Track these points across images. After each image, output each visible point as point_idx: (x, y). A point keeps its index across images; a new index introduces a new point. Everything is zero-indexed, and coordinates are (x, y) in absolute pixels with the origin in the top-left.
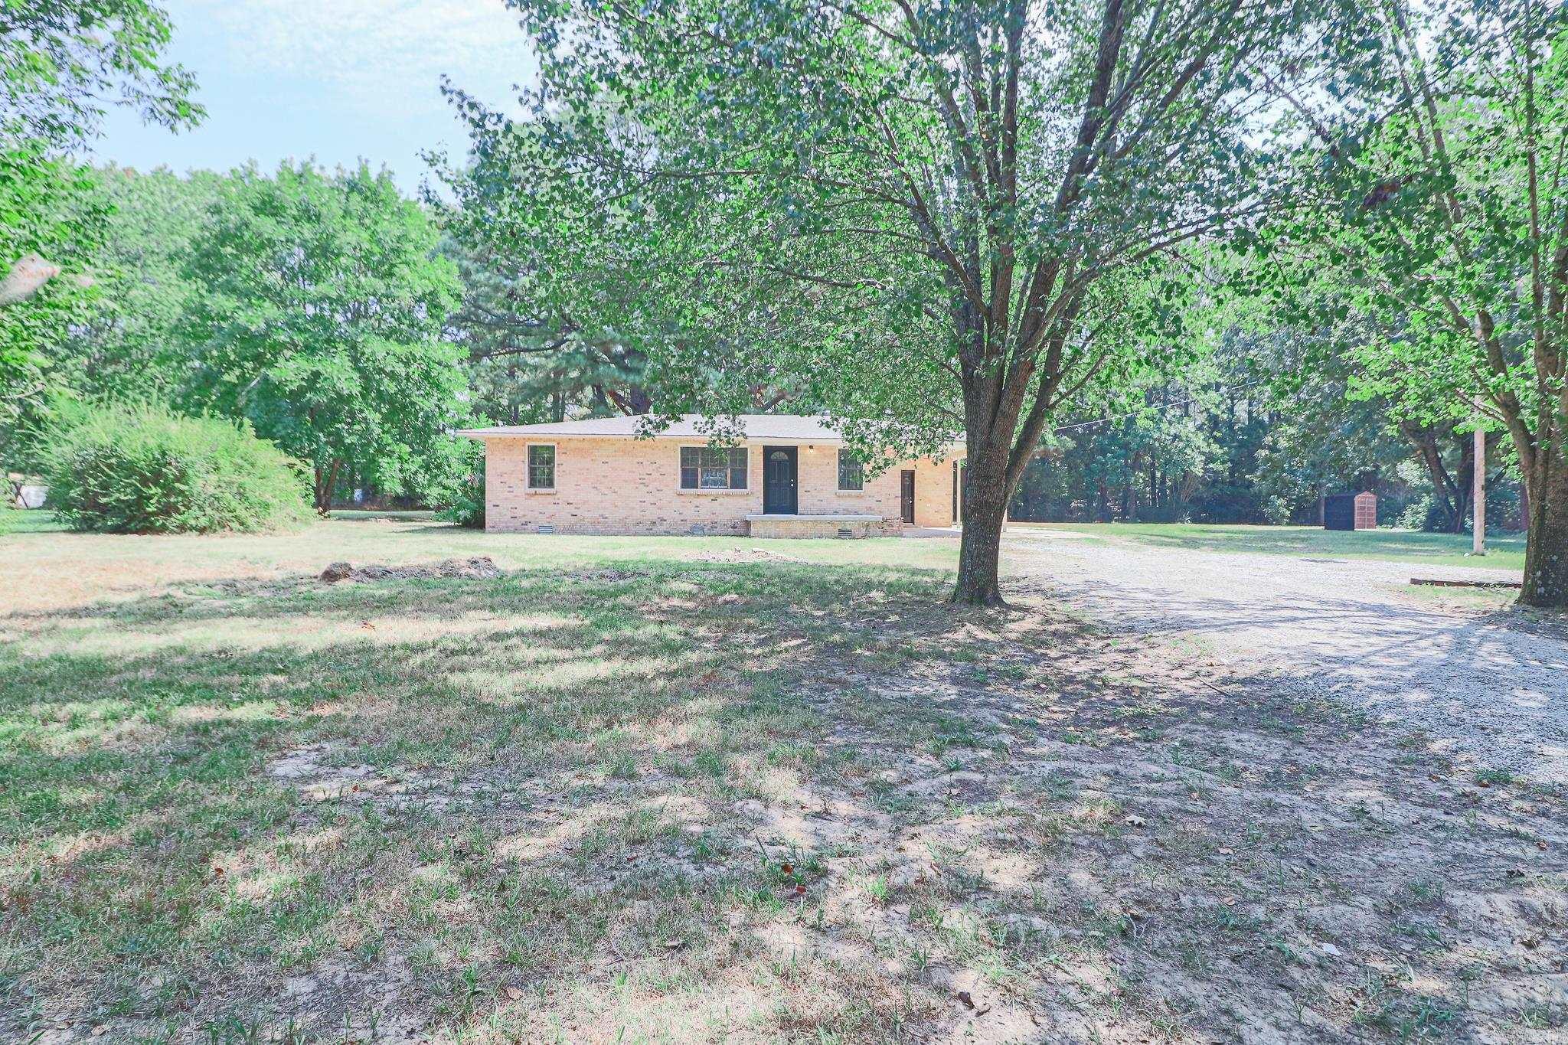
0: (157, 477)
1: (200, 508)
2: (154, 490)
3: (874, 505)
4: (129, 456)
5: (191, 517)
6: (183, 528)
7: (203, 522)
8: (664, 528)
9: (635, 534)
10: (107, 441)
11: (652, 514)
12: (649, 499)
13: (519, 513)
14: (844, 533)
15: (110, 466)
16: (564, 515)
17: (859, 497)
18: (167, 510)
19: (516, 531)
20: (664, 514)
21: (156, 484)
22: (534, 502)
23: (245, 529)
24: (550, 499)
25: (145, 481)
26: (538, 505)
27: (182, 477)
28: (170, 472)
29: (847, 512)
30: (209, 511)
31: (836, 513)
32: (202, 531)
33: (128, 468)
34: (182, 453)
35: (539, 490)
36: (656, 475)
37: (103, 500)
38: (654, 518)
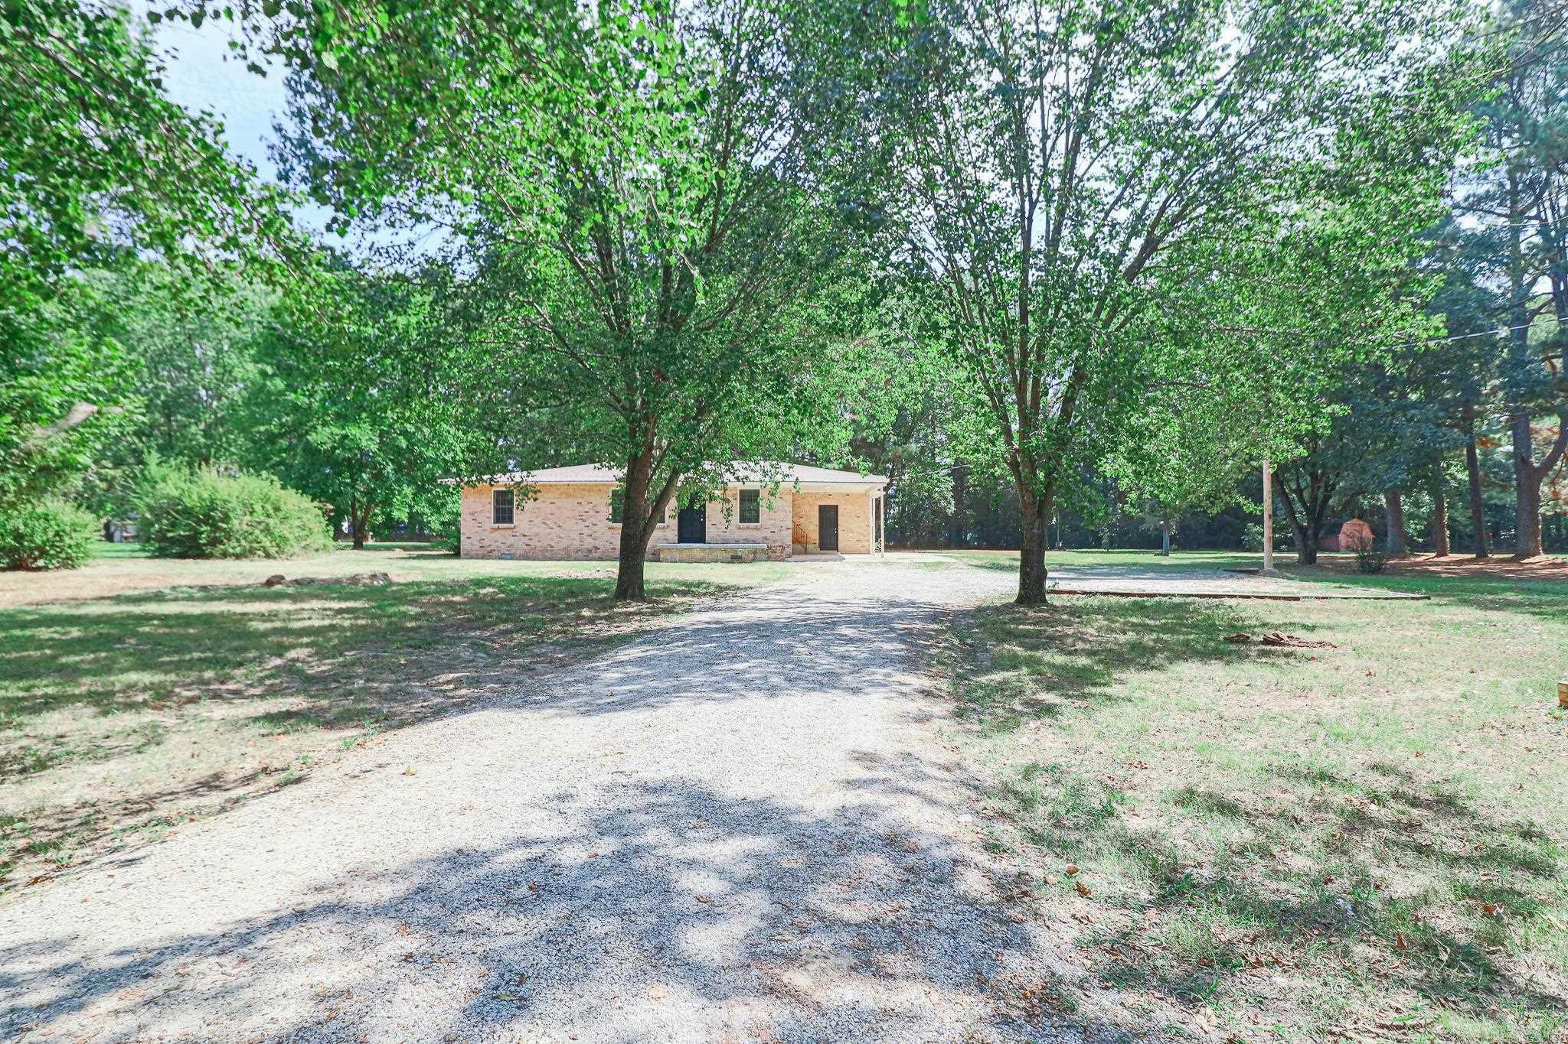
0: (208, 519)
1: (238, 541)
2: (204, 528)
3: (769, 535)
4: (189, 503)
5: (231, 546)
6: (225, 555)
7: (238, 550)
8: (596, 555)
9: (576, 559)
10: (176, 493)
11: (589, 543)
12: (586, 531)
13: (486, 543)
14: (736, 559)
15: (177, 512)
16: (520, 544)
17: (756, 528)
18: (214, 542)
19: (483, 557)
20: (598, 543)
21: (207, 524)
22: (497, 535)
23: (268, 556)
24: (509, 532)
25: (199, 522)
26: (500, 537)
27: (226, 518)
28: (217, 515)
29: (746, 541)
30: (243, 542)
31: (737, 542)
32: (238, 557)
33: (187, 512)
34: (225, 501)
35: (502, 525)
36: (592, 513)
37: (170, 535)
38: (590, 547)
